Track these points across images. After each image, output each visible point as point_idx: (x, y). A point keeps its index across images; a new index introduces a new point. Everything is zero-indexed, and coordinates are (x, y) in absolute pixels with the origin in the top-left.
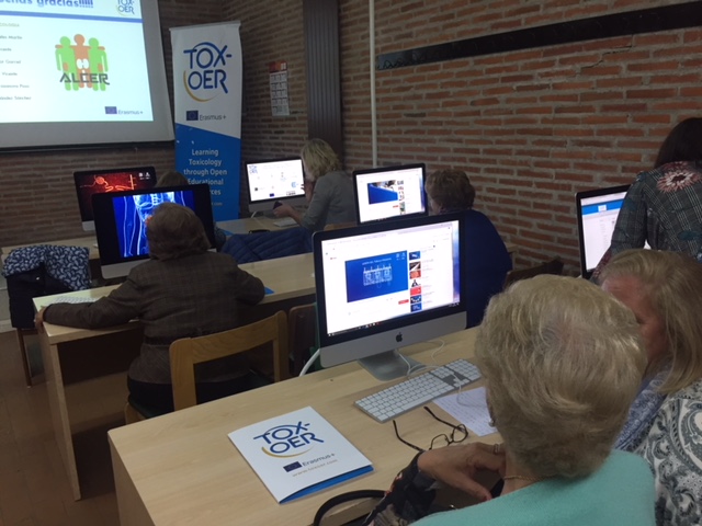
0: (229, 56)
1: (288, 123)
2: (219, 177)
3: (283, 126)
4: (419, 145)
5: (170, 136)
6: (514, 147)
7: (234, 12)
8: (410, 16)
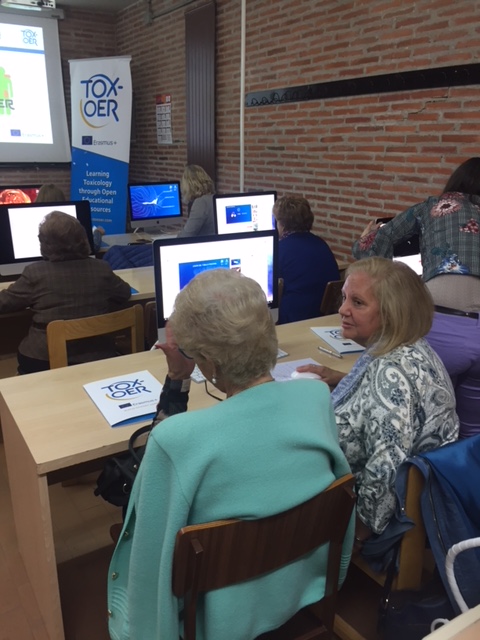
0: (120, 87)
1: (171, 150)
2: (109, 197)
3: (167, 153)
4: (278, 175)
5: (68, 158)
6: (354, 180)
7: (127, 46)
8: (275, 60)
